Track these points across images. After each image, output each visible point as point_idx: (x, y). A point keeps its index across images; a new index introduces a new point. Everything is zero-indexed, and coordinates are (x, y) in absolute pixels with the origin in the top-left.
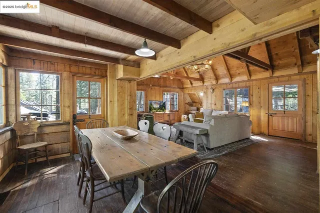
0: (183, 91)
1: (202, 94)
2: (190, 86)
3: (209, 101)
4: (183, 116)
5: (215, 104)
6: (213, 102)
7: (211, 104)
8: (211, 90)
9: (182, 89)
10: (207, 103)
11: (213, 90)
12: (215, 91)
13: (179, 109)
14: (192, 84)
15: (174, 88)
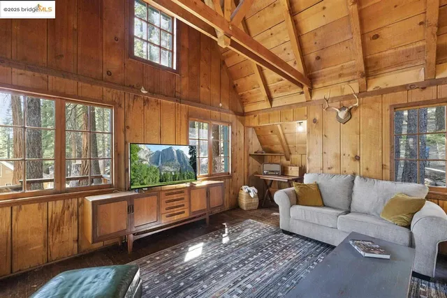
0: (243, 122)
1: (301, 128)
2: (266, 105)
3: (332, 149)
4: (245, 189)
5: (357, 158)
6: (348, 151)
7: (339, 157)
8: (342, 114)
9: (242, 115)
10: (324, 153)
11: (350, 112)
12: (355, 114)
13: (234, 170)
14: (270, 99)
15: (220, 109)
